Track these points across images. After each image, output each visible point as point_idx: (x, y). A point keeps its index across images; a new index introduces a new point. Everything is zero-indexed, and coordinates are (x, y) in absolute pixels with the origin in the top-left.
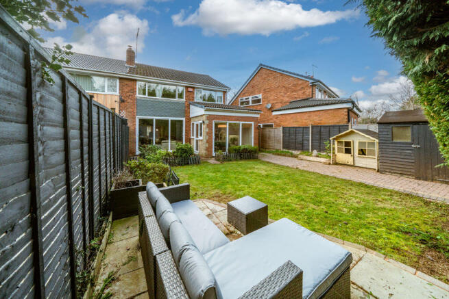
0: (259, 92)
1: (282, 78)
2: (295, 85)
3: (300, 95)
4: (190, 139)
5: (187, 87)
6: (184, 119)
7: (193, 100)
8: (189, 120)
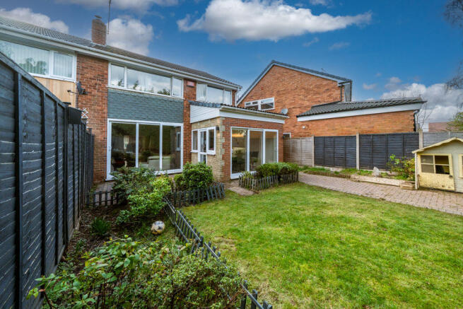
0: (271, 95)
1: (302, 78)
2: (318, 87)
3: (325, 98)
4: (190, 154)
5: (186, 80)
6: (181, 125)
7: (195, 98)
8: (189, 126)
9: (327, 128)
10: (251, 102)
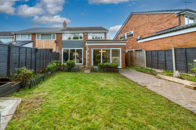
0: (131, 30)
1: (148, 17)
2: (161, 20)
5: (84, 33)
6: (82, 49)
7: (88, 39)
9: (154, 45)
10: (122, 35)
